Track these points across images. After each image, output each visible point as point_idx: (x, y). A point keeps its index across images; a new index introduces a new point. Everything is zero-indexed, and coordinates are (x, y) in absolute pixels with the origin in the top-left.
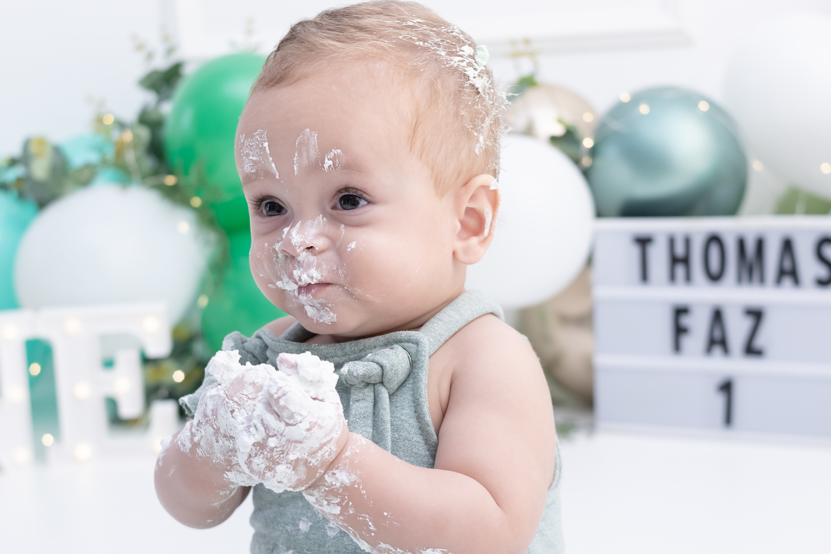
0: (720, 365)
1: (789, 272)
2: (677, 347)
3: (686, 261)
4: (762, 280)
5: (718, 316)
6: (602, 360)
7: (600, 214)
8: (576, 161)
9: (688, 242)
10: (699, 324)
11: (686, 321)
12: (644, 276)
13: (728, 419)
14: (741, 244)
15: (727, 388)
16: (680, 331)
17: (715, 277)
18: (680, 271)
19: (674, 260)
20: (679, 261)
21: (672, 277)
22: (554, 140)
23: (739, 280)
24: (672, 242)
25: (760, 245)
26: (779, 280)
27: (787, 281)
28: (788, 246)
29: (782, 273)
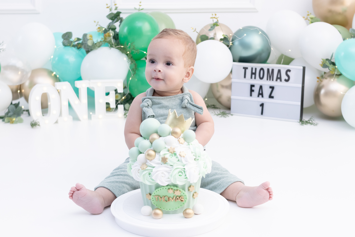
0: (261, 100)
1: (279, 78)
2: (251, 95)
3: (255, 74)
4: (273, 80)
5: (261, 87)
6: (232, 97)
7: (234, 61)
8: (228, 46)
9: (256, 69)
10: (256, 89)
11: (253, 88)
12: (245, 77)
13: (262, 113)
14: (268, 70)
15: (262, 105)
16: (252, 91)
17: (261, 78)
18: (253, 76)
19: (252, 73)
20: (253, 74)
21: (251, 78)
22: (221, 40)
23: (267, 79)
24: (252, 69)
25: (273, 70)
26: (276, 80)
27: (279, 80)
28: (279, 71)
29: (277, 78)
